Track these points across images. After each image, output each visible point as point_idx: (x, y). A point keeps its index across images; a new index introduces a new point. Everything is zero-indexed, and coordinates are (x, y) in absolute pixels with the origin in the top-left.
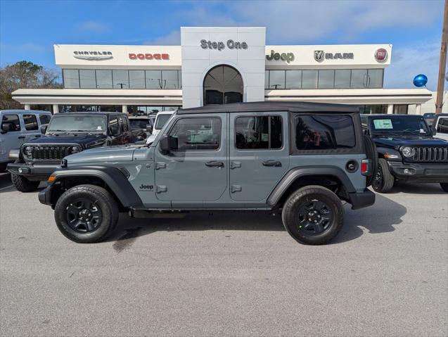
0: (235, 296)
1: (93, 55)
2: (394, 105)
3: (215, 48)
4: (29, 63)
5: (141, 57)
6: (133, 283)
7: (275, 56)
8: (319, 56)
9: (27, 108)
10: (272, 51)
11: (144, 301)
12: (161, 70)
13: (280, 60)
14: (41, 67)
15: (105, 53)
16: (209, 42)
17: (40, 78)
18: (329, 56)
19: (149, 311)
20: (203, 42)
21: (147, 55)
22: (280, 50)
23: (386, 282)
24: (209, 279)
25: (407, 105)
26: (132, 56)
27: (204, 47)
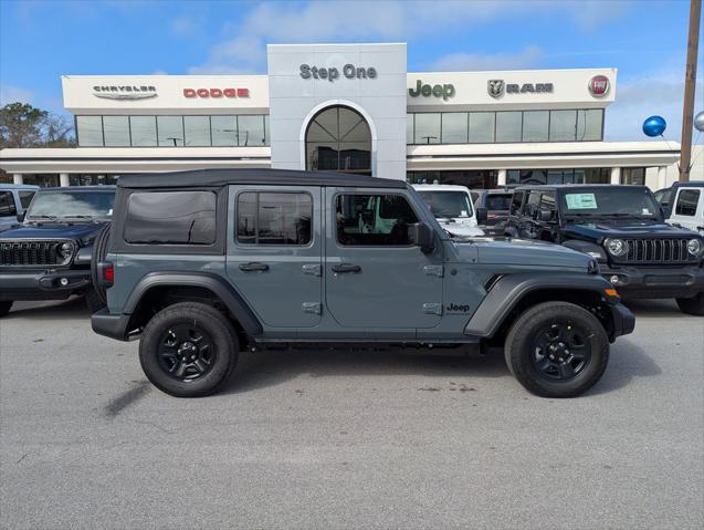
0: (284, 494)
1: (125, 93)
2: (622, 169)
3: (324, 77)
4: (27, 106)
5: (203, 93)
6: (119, 472)
7: (423, 90)
8: (495, 89)
9: (17, 180)
10: (419, 82)
11: (128, 503)
12: (237, 114)
13: (432, 96)
14: (46, 113)
15: (144, 89)
16: (314, 68)
17: (44, 131)
18: (513, 89)
19: (131, 521)
20: (304, 68)
21: (213, 91)
22: (432, 79)
23: (542, 466)
24: (248, 465)
25: (644, 168)
26: (188, 93)
27: (306, 77)
